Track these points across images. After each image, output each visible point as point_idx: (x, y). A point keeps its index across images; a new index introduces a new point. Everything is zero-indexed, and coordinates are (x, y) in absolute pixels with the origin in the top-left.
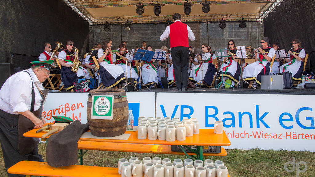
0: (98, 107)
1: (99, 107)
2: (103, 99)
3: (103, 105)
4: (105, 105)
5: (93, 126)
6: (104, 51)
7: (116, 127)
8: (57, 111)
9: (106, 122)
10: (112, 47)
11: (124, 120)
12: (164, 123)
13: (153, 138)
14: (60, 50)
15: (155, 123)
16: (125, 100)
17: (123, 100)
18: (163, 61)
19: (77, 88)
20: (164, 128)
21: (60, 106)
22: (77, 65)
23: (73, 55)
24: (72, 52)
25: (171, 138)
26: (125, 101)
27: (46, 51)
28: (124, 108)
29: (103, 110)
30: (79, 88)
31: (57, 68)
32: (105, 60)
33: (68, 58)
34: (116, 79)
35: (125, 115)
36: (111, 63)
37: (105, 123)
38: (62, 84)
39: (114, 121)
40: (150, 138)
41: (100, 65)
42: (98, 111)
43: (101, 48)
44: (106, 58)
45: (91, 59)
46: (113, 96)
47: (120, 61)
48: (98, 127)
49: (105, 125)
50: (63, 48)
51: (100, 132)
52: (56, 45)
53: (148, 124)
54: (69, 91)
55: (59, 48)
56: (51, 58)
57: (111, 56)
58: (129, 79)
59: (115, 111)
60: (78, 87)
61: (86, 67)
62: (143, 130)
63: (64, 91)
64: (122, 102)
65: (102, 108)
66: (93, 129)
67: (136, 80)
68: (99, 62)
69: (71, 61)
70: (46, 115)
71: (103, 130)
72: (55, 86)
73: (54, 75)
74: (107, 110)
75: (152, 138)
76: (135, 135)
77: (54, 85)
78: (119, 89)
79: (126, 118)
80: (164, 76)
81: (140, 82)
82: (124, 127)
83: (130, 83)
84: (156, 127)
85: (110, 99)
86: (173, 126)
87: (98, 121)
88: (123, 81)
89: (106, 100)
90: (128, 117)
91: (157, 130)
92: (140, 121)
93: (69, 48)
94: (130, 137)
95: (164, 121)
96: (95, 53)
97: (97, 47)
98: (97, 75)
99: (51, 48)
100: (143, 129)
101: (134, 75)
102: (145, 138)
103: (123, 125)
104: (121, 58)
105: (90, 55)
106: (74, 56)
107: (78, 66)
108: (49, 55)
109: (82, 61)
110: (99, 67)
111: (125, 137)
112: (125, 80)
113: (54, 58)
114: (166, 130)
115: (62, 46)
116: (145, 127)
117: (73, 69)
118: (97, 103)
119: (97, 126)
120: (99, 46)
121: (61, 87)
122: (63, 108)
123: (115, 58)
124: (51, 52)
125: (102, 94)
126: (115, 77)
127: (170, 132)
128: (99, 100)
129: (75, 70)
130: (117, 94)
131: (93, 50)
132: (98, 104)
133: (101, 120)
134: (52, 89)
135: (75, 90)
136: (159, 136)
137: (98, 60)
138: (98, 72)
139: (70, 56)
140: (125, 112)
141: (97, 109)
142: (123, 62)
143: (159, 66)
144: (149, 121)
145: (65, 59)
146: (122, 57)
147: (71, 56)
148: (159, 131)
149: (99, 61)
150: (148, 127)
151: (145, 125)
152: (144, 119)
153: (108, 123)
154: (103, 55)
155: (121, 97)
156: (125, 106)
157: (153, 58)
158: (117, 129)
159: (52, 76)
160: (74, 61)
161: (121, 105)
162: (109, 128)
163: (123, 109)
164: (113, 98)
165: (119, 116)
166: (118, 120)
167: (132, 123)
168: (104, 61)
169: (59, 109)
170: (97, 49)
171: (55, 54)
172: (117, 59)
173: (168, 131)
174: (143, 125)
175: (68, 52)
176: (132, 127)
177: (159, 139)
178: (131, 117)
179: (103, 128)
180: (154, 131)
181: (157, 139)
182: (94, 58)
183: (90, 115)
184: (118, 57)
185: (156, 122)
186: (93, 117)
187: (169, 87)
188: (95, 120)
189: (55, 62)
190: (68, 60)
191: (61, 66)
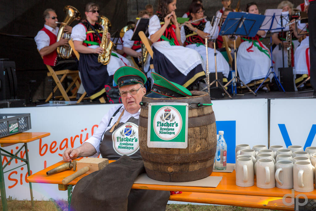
0: (159, 125)
1: (162, 125)
2: (169, 111)
3: (169, 122)
4: (173, 122)
5: (150, 162)
6: (162, 20)
7: (195, 162)
8: (78, 139)
9: (176, 152)
10: (176, 11)
11: (209, 149)
12: (289, 156)
13: (268, 184)
14: (73, 23)
15: (270, 155)
16: (210, 112)
17: (206, 111)
18: (282, 35)
19: (111, 96)
20: (288, 166)
21: (82, 131)
22: (108, 50)
23: (99, 32)
24: (97, 26)
25: (303, 185)
26: (209, 114)
27: (47, 27)
28: (209, 127)
29: (170, 131)
30: (115, 96)
31: (70, 59)
32: (164, 38)
33: (90, 37)
34: (186, 75)
35: (210, 139)
36: (177, 43)
37: (174, 155)
38: (81, 90)
39: (191, 151)
40: (260, 184)
41: (154, 49)
42: (160, 132)
43: (154, 14)
44: (165, 34)
45: (136, 38)
46: (187, 104)
47: (194, 38)
48: (161, 164)
49: (174, 159)
50: (80, 18)
51: (165, 173)
52: (66, 13)
53: (256, 157)
54: (96, 101)
55: (73, 18)
56: (58, 39)
57: (175, 28)
58: (212, 75)
59: (192, 132)
60: (113, 93)
61: (125, 55)
62: (245, 168)
63: (86, 101)
64: (204, 115)
65: (167, 127)
66: (152, 167)
67: (225, 77)
68: (151, 43)
69: (96, 43)
70: (57, 148)
71: (170, 169)
72: (69, 94)
73: (65, 72)
74: (177, 130)
75: (264, 184)
76: (232, 178)
77: (67, 91)
78: (198, 92)
79: (212, 147)
80: (286, 65)
81: (234, 80)
82: (208, 164)
83: (214, 82)
84: (272, 164)
85: (181, 110)
86: (309, 161)
87: (161, 152)
88: (201, 79)
89: (174, 112)
90: (215, 144)
91: (273, 169)
92: (239, 152)
93: (91, 17)
94: (220, 182)
95: (289, 153)
96: (144, 25)
97: (146, 13)
98: (149, 69)
99: (56, 19)
100: (246, 166)
101: (223, 67)
102: (250, 183)
103: (207, 160)
104: (194, 33)
105: (133, 29)
106: (102, 33)
107: (110, 51)
108: (54, 32)
109: (117, 42)
110: (151, 53)
111: (212, 181)
112: (204, 77)
113: (64, 38)
114: (292, 170)
115: (76, 15)
116: (250, 163)
117: (102, 58)
118: (157, 119)
119: (159, 160)
120: (150, 10)
121: (81, 95)
122: (87, 134)
123: (184, 33)
124: (57, 28)
125: (166, 101)
126: (185, 72)
127: (301, 172)
128: (162, 112)
129: (104, 59)
130: (195, 100)
131: (139, 19)
132: (159, 120)
133: (167, 149)
134: (64, 100)
135: (108, 99)
136: (280, 181)
137: (149, 37)
138: (151, 62)
139: (93, 33)
140: (210, 134)
141: (157, 129)
142: (198, 40)
143: (274, 46)
144: (257, 153)
145: (85, 39)
146: (196, 31)
147: (95, 34)
148: (278, 171)
149: (152, 40)
150: (256, 163)
151: (250, 160)
152: (247, 148)
153: (179, 155)
154: (159, 29)
155: (202, 105)
156: (210, 123)
157: (262, 28)
158: (197, 167)
159: (62, 75)
160: (100, 42)
161: (202, 120)
162: (181, 164)
163: (207, 129)
164: (187, 109)
165: (199, 141)
166: (198, 149)
167: (225, 157)
168: (161, 40)
169: (81, 135)
170: (146, 16)
171: (64, 32)
172: (186, 34)
173: (298, 171)
174: (247, 158)
175: (89, 26)
176: (225, 164)
177: (279, 186)
178: (222, 144)
179: (169, 164)
180: (268, 169)
181: (276, 186)
182: (141, 34)
183: (146, 141)
184: (187, 31)
185: (272, 153)
186: (151, 144)
187: (296, 89)
188: (156, 149)
189: (67, 47)
190: (90, 40)
191: (79, 53)
